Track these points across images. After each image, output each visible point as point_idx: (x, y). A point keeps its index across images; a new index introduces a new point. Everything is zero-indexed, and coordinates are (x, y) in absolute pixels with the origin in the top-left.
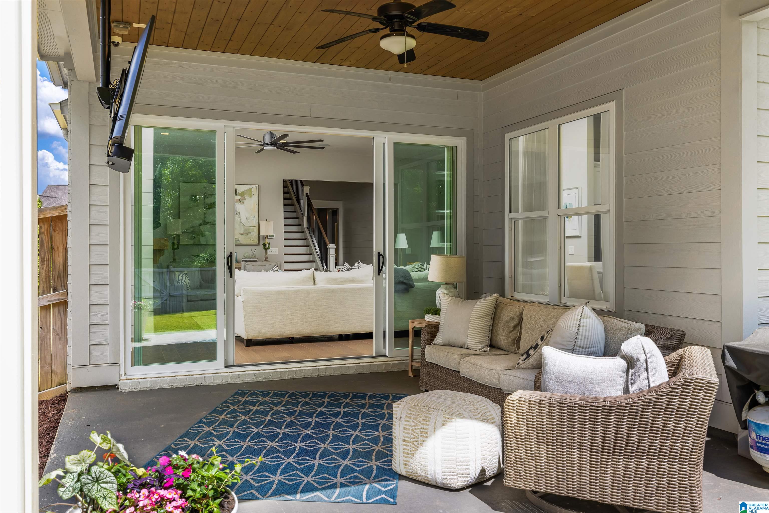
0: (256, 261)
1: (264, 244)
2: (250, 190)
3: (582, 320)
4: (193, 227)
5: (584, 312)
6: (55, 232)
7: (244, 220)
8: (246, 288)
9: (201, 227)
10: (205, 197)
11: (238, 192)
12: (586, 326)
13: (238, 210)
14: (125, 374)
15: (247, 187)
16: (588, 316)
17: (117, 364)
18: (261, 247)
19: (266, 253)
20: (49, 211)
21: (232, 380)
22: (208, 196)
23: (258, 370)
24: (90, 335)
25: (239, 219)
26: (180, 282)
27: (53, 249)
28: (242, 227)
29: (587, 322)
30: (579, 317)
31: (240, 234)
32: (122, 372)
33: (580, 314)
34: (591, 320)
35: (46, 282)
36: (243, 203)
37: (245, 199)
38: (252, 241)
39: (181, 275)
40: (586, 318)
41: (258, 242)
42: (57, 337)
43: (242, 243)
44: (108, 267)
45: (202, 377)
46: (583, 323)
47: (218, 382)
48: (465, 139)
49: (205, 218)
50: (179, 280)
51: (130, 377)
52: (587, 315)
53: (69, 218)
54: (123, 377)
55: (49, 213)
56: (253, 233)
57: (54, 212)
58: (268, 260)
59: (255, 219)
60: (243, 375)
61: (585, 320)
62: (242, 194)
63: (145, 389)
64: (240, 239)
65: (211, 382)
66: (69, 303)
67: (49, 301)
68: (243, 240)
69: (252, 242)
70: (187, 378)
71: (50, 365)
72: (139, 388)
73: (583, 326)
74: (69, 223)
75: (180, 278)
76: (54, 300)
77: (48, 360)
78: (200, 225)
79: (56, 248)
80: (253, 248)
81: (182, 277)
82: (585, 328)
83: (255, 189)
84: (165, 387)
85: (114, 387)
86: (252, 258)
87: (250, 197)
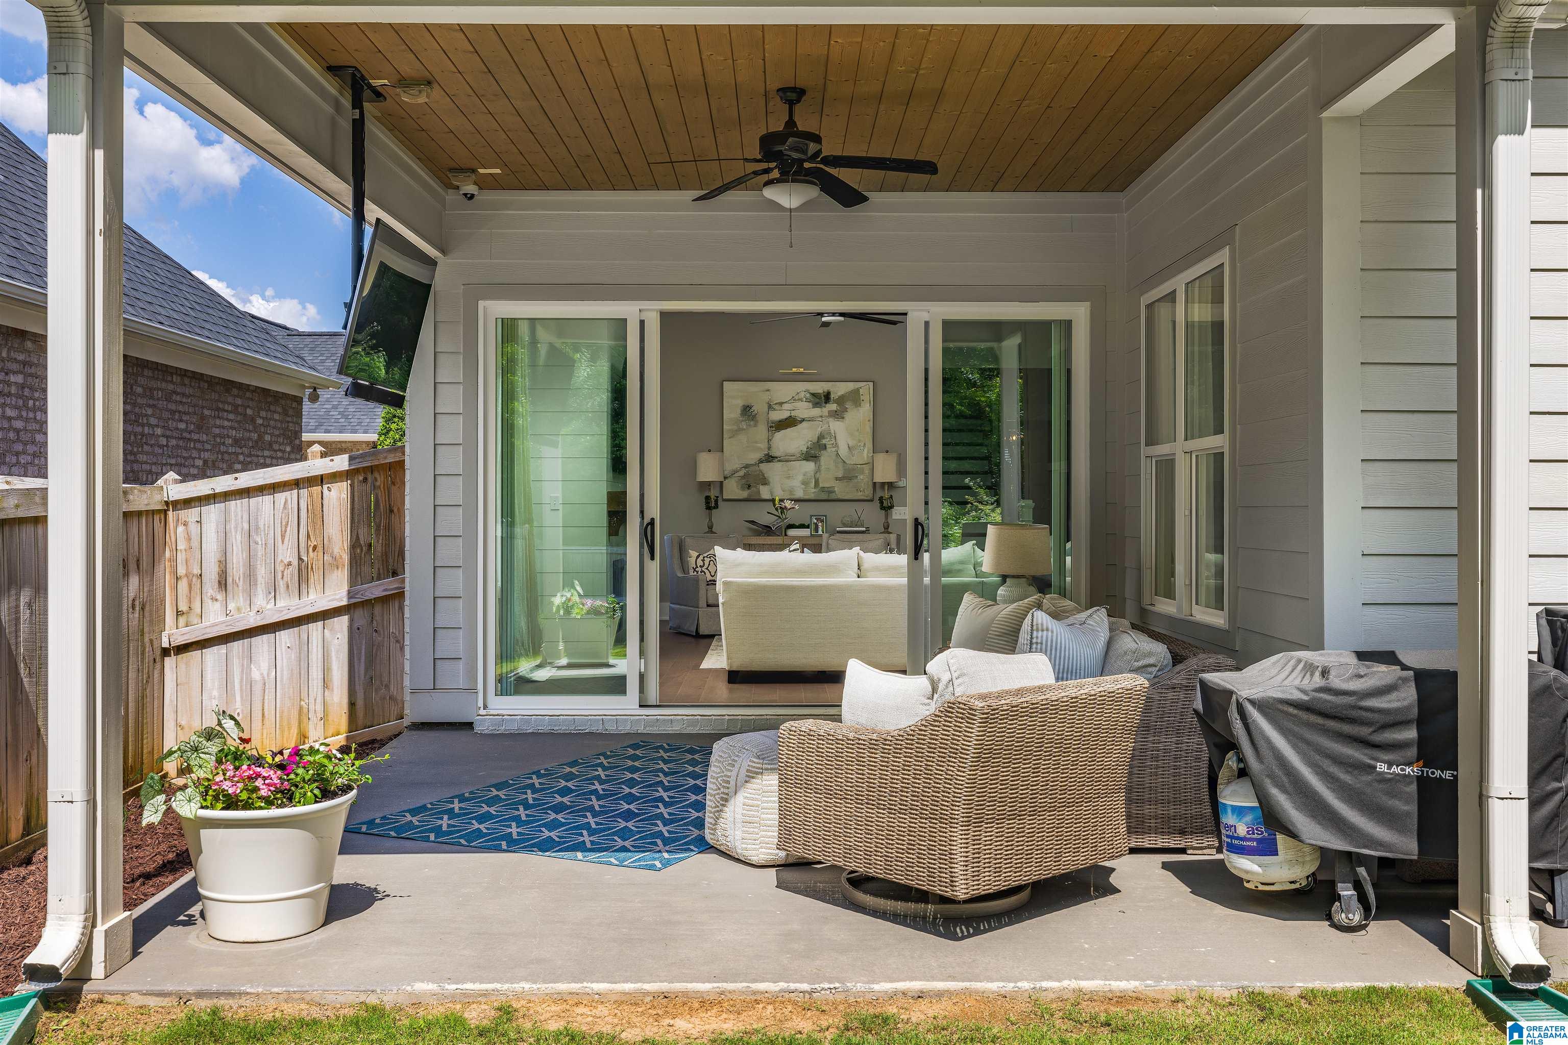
0: (863, 532)
1: (881, 500)
2: (856, 393)
3: (1035, 634)
4: (747, 466)
5: (1035, 619)
6: (394, 485)
7: (843, 451)
8: (729, 579)
9: (764, 467)
10: (770, 407)
11: (832, 396)
12: (1041, 643)
13: (832, 432)
14: (485, 707)
15: (851, 386)
16: (1045, 627)
17: (473, 690)
18: (877, 504)
19: (887, 517)
20: (385, 455)
21: (648, 729)
22: (775, 407)
23: (692, 715)
24: (436, 643)
25: (834, 449)
26: (699, 569)
27: (391, 511)
28: (841, 465)
29: (1042, 637)
30: (1030, 628)
31: (837, 479)
32: (481, 704)
33: (1030, 623)
34: (1050, 634)
35: (383, 560)
36: (843, 418)
37: (846, 410)
38: (860, 494)
39: (701, 557)
40: (1043, 631)
41: (871, 496)
42: (398, 645)
43: (840, 497)
44: (461, 538)
45: (598, 720)
46: (1037, 637)
47: (626, 728)
48: (1088, 304)
49: (769, 448)
50: (697, 567)
51: (492, 712)
52: (1042, 625)
53: (407, 464)
54: (482, 712)
55: (386, 458)
56: (861, 477)
57: (393, 455)
58: (890, 530)
59: (866, 450)
60: (664, 720)
61: (1040, 633)
62: (841, 401)
63: (512, 732)
64: (836, 489)
65: (612, 728)
66: (407, 594)
67: (385, 590)
68: (840, 490)
69: (860, 496)
70: (574, 719)
71: (387, 687)
72: (502, 729)
73: (1037, 643)
74: (408, 473)
75: (700, 563)
76: (392, 590)
77: (385, 679)
78: (761, 461)
79: (395, 510)
80: (859, 507)
81: (703, 560)
82: (1039, 645)
83: (866, 389)
84: (542, 731)
85: (469, 725)
86: (856, 526)
87: (856, 407)
